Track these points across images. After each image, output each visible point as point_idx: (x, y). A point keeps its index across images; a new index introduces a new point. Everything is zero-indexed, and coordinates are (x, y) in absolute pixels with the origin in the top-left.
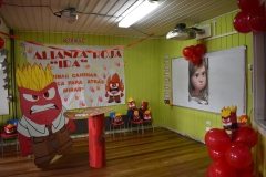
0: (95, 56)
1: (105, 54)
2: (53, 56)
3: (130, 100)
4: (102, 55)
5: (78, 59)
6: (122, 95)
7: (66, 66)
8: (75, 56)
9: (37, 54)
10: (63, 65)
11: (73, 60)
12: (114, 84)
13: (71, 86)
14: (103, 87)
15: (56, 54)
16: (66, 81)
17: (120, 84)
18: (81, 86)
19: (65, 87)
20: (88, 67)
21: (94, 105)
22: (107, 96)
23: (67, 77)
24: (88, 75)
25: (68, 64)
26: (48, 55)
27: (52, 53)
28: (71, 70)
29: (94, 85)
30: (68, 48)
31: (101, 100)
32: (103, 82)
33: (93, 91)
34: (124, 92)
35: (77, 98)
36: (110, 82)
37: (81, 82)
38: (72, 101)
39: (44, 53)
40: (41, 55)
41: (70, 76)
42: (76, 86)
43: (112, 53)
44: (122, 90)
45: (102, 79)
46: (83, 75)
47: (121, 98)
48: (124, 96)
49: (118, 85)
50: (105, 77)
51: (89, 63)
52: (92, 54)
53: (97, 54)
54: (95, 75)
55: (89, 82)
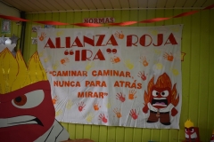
0: (129, 44)
1: (148, 40)
2: (68, 45)
3: (188, 124)
4: (142, 42)
5: (103, 49)
6: (174, 112)
7: (84, 58)
8: (99, 43)
9: (50, 42)
10: (81, 56)
11: (95, 49)
12: (160, 91)
13: (89, 89)
14: (140, 94)
15: (72, 41)
16: (82, 80)
17: (173, 91)
18: (104, 90)
19: (80, 89)
20: (117, 60)
21: (123, 121)
22: (145, 110)
23: (85, 74)
24: (116, 73)
25: (88, 55)
26: (63, 43)
27: (68, 40)
28: (91, 65)
29: (125, 91)
30: (92, 32)
31: (134, 116)
32: (140, 86)
33: (123, 99)
34: (179, 108)
35: (96, 108)
36: (153, 88)
37: (104, 84)
38: (88, 113)
39: (58, 40)
40: (54, 42)
41: (90, 74)
42: (96, 89)
43: (160, 37)
44: (176, 103)
45: (139, 80)
46: (107, 73)
47: (172, 118)
48: (178, 115)
49: (167, 93)
50: (144, 78)
51: (118, 54)
52: (125, 39)
53: (134, 40)
54: (128, 74)
55: (117, 84)
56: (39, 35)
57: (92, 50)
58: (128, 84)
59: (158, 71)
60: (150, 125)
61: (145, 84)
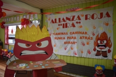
0: (86, 18)
1: (95, 16)
2: (60, 22)
4: (93, 17)
5: (74, 22)
6: (109, 51)
7: (66, 27)
8: (73, 20)
9: (52, 21)
10: (65, 26)
11: (71, 22)
12: (102, 41)
13: (69, 40)
14: (92, 42)
15: (61, 20)
16: (66, 36)
17: (108, 41)
18: (75, 40)
19: (65, 41)
20: (81, 27)
21: (84, 55)
22: (95, 50)
23: (67, 34)
24: (80, 33)
25: (68, 25)
26: (58, 21)
27: (60, 19)
28: (70, 29)
29: (85, 41)
30: (69, 15)
32: (92, 38)
33: (84, 45)
34: (112, 49)
35: (72, 49)
36: (98, 39)
37: (75, 38)
38: (69, 51)
39: (56, 20)
40: (54, 21)
41: (69, 34)
42: (72, 40)
43: (101, 14)
44: (110, 47)
45: (91, 36)
46: (77, 33)
47: (108, 54)
48: (111, 53)
49: (105, 42)
50: (94, 35)
51: (81, 24)
52: (84, 17)
53: (89, 17)
54: (86, 33)
55: (81, 38)
56: (48, 18)
57: (69, 23)
58: (86, 38)
59: (101, 31)
60: (97, 57)
61: (94, 37)
